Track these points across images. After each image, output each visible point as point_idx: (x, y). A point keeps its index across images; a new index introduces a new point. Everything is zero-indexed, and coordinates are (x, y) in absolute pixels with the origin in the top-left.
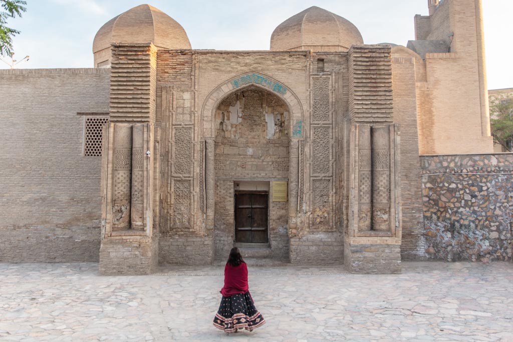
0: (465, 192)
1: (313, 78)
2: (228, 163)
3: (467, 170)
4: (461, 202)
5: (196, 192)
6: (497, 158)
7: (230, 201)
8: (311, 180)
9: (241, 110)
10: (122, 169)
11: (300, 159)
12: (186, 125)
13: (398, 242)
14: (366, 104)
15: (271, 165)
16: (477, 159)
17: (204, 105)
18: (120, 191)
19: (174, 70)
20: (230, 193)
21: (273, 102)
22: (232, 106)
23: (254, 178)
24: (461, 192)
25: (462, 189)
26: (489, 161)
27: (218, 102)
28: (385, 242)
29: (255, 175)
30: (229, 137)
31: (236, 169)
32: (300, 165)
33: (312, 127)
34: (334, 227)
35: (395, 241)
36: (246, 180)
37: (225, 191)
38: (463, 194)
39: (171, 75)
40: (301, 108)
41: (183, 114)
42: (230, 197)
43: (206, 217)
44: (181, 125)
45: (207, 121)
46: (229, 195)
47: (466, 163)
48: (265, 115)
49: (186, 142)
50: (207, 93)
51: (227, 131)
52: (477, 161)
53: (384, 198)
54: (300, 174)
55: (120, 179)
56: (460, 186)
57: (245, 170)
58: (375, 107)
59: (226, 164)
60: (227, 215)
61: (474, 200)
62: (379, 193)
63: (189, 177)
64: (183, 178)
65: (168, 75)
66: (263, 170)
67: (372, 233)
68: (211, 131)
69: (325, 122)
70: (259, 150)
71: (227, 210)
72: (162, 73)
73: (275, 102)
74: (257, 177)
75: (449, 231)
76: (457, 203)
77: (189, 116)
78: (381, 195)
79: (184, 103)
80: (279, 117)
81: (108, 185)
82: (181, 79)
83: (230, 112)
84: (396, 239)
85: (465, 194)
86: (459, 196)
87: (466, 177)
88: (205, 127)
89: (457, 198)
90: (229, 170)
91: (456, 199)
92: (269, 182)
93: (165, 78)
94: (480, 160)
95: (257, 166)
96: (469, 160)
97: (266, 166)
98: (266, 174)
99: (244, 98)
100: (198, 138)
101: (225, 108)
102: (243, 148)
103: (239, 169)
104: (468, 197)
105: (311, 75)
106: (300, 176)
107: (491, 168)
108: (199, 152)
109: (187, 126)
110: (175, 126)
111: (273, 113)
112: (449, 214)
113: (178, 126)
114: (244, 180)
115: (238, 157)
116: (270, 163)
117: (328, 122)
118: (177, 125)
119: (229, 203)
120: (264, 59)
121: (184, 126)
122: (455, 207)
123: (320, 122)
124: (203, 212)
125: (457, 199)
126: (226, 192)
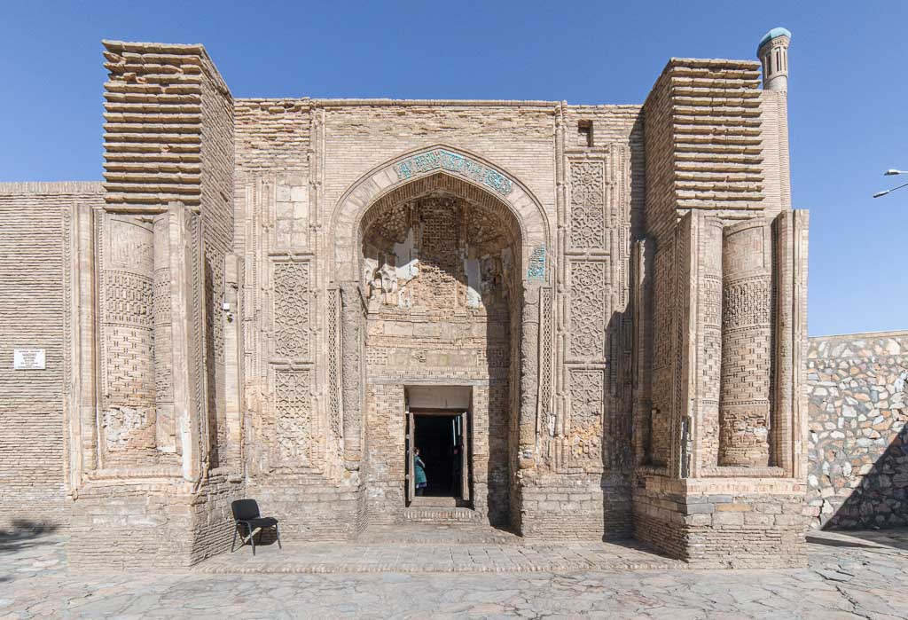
0: (845, 402)
1: (569, 158)
2: (392, 352)
3: (848, 363)
4: (837, 420)
5: (321, 394)
6: (899, 343)
7: (398, 422)
8: (567, 369)
9: (417, 251)
10: (125, 321)
11: (542, 325)
12: (297, 255)
13: (799, 490)
14: (703, 190)
15: (475, 356)
16: (862, 346)
17: (337, 213)
18: (121, 375)
19: (271, 142)
20: (397, 408)
21: (480, 233)
22: (398, 242)
23: (443, 379)
24: (838, 403)
25: (836, 398)
26: (884, 348)
27: (367, 208)
28: (768, 491)
29: (445, 375)
30: (395, 303)
31: (408, 364)
32: (542, 338)
33: (567, 260)
34: (614, 463)
35: (790, 486)
36: (428, 384)
37: (387, 404)
38: (841, 406)
39: (265, 152)
40: (546, 224)
41: (292, 231)
42: (398, 415)
43: (345, 444)
44: (286, 255)
45: (341, 247)
46: (395, 411)
47: (839, 353)
48: (463, 263)
49: (297, 290)
50: (342, 190)
51: (390, 291)
52: (861, 349)
53: (759, 389)
54: (541, 357)
55: (121, 347)
56: (834, 392)
57: (426, 365)
58: (726, 195)
59: (389, 354)
60: (393, 448)
61: (862, 418)
62: (743, 380)
63: (307, 363)
64: (295, 366)
65: (258, 152)
66: (461, 364)
67: (727, 470)
68: (353, 268)
69: (596, 250)
70: (452, 327)
71: (393, 438)
72: (246, 148)
73: (485, 233)
74: (449, 377)
75: (813, 474)
76: (829, 424)
77: (303, 237)
78: (751, 385)
79: (293, 210)
80: (491, 265)
81: (84, 356)
82: (287, 160)
83: (395, 255)
84: (794, 480)
85: (844, 406)
86: (833, 410)
87: (847, 377)
88: (338, 260)
89: (829, 414)
90: (393, 366)
91: (827, 417)
92: (472, 386)
93: (251, 158)
94: (866, 348)
95: (448, 356)
96: (845, 349)
97: (465, 358)
98: (466, 373)
99: (422, 224)
100: (323, 282)
101: (386, 246)
102: (421, 325)
103: (414, 363)
104: (849, 412)
105: (566, 152)
106: (541, 362)
107: (895, 360)
108: (328, 312)
109: (300, 257)
110: (275, 258)
111: (479, 258)
112: (814, 443)
113: (282, 258)
114: (424, 384)
115: (412, 340)
116: (474, 353)
117: (601, 250)
118: (280, 255)
119: (396, 426)
120: (464, 119)
121: (294, 257)
122: (825, 430)
123: (585, 250)
124: (338, 437)
125: (830, 416)
126: (390, 405)
